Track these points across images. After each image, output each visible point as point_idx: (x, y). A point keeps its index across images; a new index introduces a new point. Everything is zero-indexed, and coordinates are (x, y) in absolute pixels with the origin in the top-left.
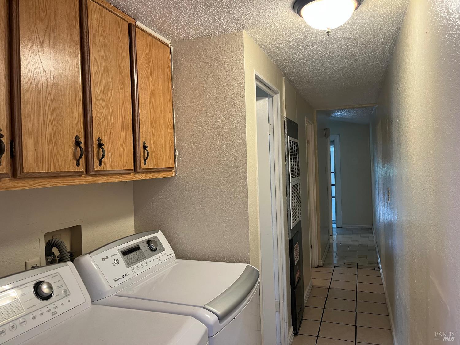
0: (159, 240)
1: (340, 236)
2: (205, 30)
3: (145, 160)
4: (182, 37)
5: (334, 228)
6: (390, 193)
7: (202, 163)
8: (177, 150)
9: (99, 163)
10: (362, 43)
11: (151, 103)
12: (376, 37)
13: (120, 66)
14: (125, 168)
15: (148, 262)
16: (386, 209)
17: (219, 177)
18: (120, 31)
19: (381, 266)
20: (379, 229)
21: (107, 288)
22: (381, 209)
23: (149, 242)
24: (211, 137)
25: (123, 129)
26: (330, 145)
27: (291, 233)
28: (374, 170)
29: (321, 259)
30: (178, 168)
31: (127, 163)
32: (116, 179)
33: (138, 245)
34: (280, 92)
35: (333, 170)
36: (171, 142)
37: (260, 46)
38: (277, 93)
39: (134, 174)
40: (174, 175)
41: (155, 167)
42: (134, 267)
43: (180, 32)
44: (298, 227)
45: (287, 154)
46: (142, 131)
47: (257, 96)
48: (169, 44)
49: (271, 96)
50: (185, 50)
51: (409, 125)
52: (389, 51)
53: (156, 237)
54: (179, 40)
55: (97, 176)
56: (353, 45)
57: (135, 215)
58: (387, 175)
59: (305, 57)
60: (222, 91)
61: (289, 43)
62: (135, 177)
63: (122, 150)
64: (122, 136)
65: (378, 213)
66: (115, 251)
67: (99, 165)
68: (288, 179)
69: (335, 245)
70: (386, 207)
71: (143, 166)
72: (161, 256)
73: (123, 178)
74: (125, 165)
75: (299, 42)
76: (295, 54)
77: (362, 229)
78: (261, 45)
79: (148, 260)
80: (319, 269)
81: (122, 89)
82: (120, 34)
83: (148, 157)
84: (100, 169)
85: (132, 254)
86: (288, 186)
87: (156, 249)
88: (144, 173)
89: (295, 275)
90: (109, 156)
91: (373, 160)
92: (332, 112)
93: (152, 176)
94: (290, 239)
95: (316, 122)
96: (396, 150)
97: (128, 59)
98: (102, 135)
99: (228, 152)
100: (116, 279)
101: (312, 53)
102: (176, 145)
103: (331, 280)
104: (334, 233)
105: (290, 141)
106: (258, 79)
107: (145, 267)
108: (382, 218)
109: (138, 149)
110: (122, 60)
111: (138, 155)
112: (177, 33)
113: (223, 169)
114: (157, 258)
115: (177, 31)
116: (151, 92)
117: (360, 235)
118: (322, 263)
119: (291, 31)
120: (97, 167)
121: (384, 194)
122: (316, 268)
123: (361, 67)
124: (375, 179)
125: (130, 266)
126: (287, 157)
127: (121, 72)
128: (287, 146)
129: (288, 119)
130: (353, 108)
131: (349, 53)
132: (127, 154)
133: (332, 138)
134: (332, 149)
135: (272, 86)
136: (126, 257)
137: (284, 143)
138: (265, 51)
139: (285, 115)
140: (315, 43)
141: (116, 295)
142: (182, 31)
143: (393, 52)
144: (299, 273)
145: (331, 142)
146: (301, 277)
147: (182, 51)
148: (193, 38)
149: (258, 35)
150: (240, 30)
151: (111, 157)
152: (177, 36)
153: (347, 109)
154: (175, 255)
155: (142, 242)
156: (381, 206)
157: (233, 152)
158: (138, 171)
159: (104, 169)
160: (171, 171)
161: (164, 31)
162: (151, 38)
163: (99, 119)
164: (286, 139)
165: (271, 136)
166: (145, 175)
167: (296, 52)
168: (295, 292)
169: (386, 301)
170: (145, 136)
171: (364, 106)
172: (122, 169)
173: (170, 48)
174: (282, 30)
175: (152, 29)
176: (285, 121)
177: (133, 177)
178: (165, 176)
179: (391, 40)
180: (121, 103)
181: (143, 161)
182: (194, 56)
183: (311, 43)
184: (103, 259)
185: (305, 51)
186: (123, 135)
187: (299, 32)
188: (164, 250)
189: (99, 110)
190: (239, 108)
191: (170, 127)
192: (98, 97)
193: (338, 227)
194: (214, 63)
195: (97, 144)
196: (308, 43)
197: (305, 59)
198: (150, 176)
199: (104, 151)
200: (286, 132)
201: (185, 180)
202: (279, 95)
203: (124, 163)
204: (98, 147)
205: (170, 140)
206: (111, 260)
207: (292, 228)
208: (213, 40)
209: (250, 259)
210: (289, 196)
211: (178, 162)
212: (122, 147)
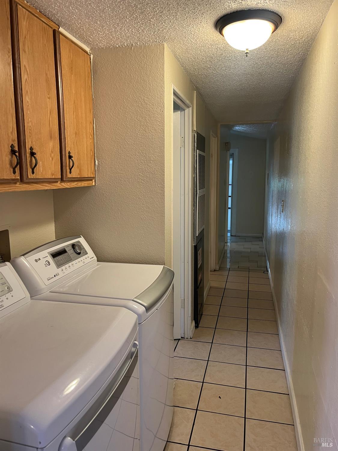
0: (82, 245)
1: (234, 244)
2: (127, 40)
3: (70, 169)
4: (102, 45)
5: (229, 237)
6: (284, 205)
7: (121, 174)
8: (97, 160)
9: (32, 172)
10: (272, 63)
11: (75, 113)
12: (285, 58)
13: (46, 75)
14: (53, 177)
15: (74, 264)
16: (279, 219)
17: (138, 188)
18: (46, 38)
19: (269, 269)
20: (269, 237)
21: (43, 286)
22: (274, 219)
23: (73, 246)
24: (131, 149)
25: (51, 139)
26: (230, 158)
27: (196, 240)
28: (269, 183)
29: (217, 263)
30: (98, 177)
31: (55, 172)
32: (46, 187)
33: (65, 249)
34: (191, 106)
35: (230, 183)
36: (91, 152)
37: (177, 59)
38: (189, 106)
39: (60, 183)
40: (94, 184)
41: (79, 177)
42: (63, 268)
43: (101, 40)
44: (202, 233)
45: (196, 166)
46: (68, 141)
47: (174, 109)
48: (89, 52)
49: (183, 110)
50: (105, 59)
51: (309, 145)
52: (295, 72)
53: (79, 242)
54: (99, 48)
55: (30, 184)
56: (264, 65)
57: (55, 222)
58: (283, 188)
59: (218, 73)
60: (142, 103)
61: (206, 59)
62: (62, 185)
63: (51, 159)
64: (50, 146)
65: (271, 223)
66: (45, 254)
67: (32, 173)
68: (196, 190)
69: (228, 251)
70: (279, 218)
71: (69, 176)
72: (85, 259)
73: (51, 186)
74: (54, 174)
75: (215, 58)
76: (209, 69)
77: (253, 237)
78: (179, 58)
79: (74, 262)
80: (216, 273)
81: (49, 98)
82: (46, 42)
83: (73, 166)
84: (33, 177)
85: (61, 256)
86: (195, 198)
87: (81, 252)
88: (69, 182)
89: (198, 276)
90: (40, 165)
91: (268, 174)
92: (234, 126)
93: (76, 185)
94: (195, 245)
95: (219, 135)
96: (294, 166)
97: (54, 68)
98: (34, 144)
99: (147, 164)
100: (49, 278)
101: (225, 69)
102: (95, 155)
103: (226, 282)
104: (229, 241)
105: (199, 154)
106: (175, 94)
107: (73, 268)
108: (274, 227)
109: (64, 158)
110: (48, 69)
111: (64, 164)
112: (98, 42)
113: (142, 180)
114: (81, 261)
115: (98, 39)
116: (74, 102)
117: (251, 243)
118: (218, 267)
119: (210, 47)
120: (31, 176)
121: (278, 206)
122: (213, 272)
123: (268, 85)
124: (269, 192)
125: (60, 267)
126: (195, 170)
127: (47, 81)
128: (196, 159)
129: (198, 133)
130: (253, 124)
131: (259, 71)
132: (55, 163)
133: (232, 151)
134: (231, 162)
135: (186, 100)
136: (55, 259)
137: (194, 156)
138: (181, 64)
139: (195, 129)
140: (230, 60)
141: (50, 292)
142: (103, 39)
143: (299, 74)
144: (201, 275)
145: (230, 155)
146: (202, 279)
147: (102, 60)
148: (114, 47)
149: (177, 48)
150: (161, 43)
151: (42, 166)
152: (97, 44)
153: (249, 124)
154: (96, 258)
155: (68, 246)
156: (274, 217)
157: (152, 164)
158: (64, 179)
159: (37, 177)
160: (91, 180)
161: (85, 38)
162: (73, 45)
163: (30, 128)
164: (195, 152)
165: (183, 149)
166: (70, 184)
167: (210, 67)
168: (197, 291)
169: (273, 298)
170: (69, 146)
171: (265, 122)
172: (51, 178)
173: (90, 56)
174: (201, 46)
175: (73, 36)
176: (195, 134)
177: (59, 185)
178: (86, 185)
179: (299, 62)
180: (49, 112)
181: (68, 170)
182: (114, 66)
183: (226, 59)
184: (36, 261)
185: (219, 67)
186: (51, 144)
187: (216, 48)
188: (87, 254)
189: (30, 119)
190: (158, 122)
191: (91, 137)
192: (28, 106)
193: (232, 235)
194: (134, 75)
195: (30, 152)
196: (223, 59)
197: (217, 74)
198: (74, 185)
199: (36, 160)
200: (196, 146)
201: (104, 190)
202: (191, 108)
203: (53, 172)
204: (31, 156)
205: (91, 150)
206: (43, 261)
207: (197, 236)
208: (134, 51)
209: (165, 261)
210: (196, 206)
211: (97, 172)
212: (51, 156)
